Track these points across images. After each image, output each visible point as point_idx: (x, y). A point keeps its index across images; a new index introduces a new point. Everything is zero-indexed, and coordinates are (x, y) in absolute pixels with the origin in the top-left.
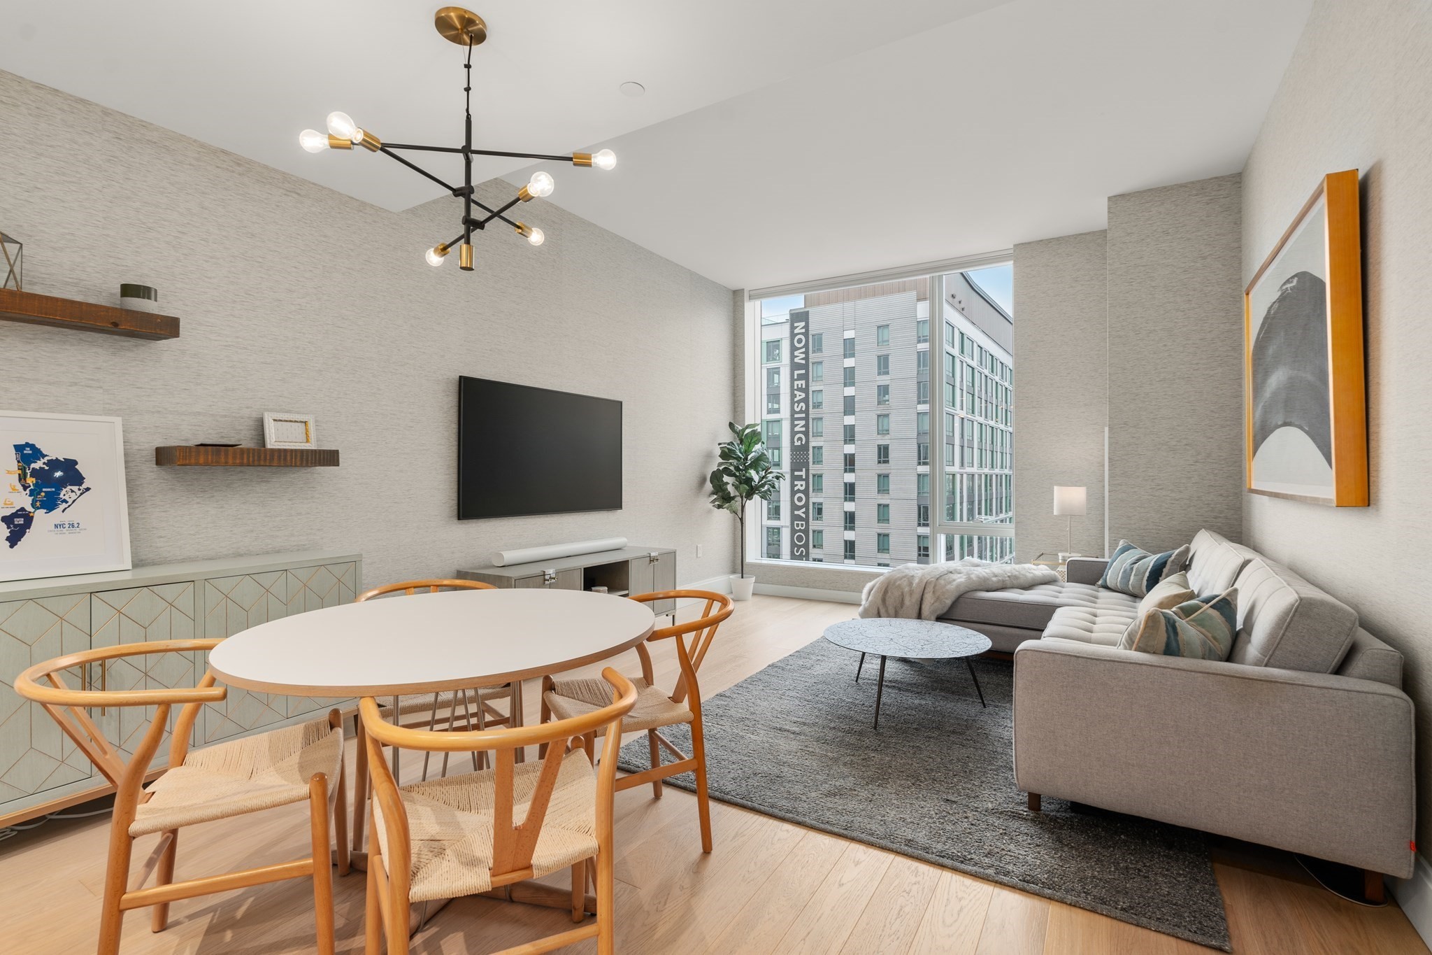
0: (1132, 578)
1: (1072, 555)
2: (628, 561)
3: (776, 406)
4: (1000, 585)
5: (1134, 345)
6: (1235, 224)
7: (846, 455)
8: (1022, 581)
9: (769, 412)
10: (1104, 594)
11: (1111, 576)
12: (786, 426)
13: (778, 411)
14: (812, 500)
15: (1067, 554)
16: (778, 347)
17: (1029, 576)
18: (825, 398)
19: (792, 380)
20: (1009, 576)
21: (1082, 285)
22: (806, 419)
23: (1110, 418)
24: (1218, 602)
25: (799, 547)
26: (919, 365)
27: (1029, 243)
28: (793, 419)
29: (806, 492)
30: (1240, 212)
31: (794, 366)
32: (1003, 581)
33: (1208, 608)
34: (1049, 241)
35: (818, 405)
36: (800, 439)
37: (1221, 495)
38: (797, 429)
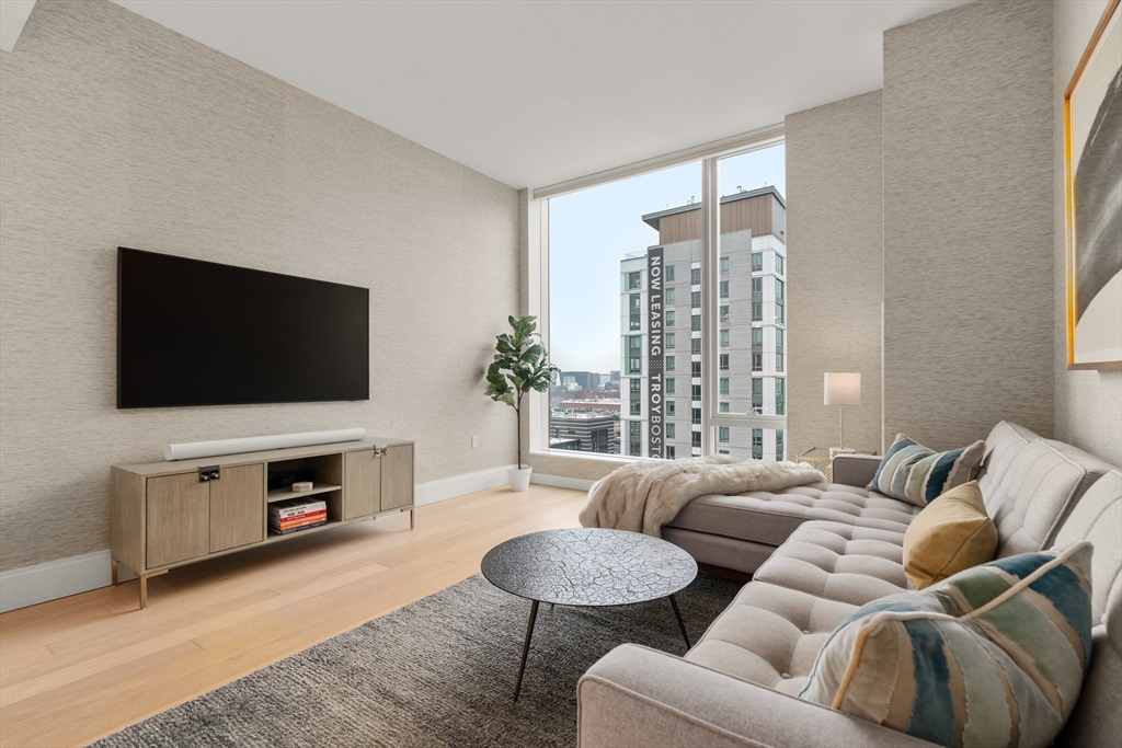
0: (908, 481)
1: (846, 450)
2: (340, 454)
3: (637, 324)
4: (745, 487)
5: (915, 203)
6: (1045, 41)
7: (693, 363)
8: (774, 482)
9: (631, 329)
10: (874, 500)
11: (884, 478)
12: (645, 340)
13: (638, 328)
14: (666, 399)
15: (839, 450)
16: (638, 277)
17: (784, 475)
18: (676, 317)
19: (650, 303)
20: (757, 477)
21: (860, 152)
22: (661, 334)
23: (887, 290)
24: (1046, 575)
25: (656, 437)
26: (753, 290)
27: (802, 112)
28: (650, 334)
29: (661, 393)
30: (1051, 26)
31: (651, 292)
32: (749, 483)
33: (1023, 590)
34: (824, 107)
35: (670, 323)
36: (656, 350)
37: (1026, 379)
38: (653, 342)
